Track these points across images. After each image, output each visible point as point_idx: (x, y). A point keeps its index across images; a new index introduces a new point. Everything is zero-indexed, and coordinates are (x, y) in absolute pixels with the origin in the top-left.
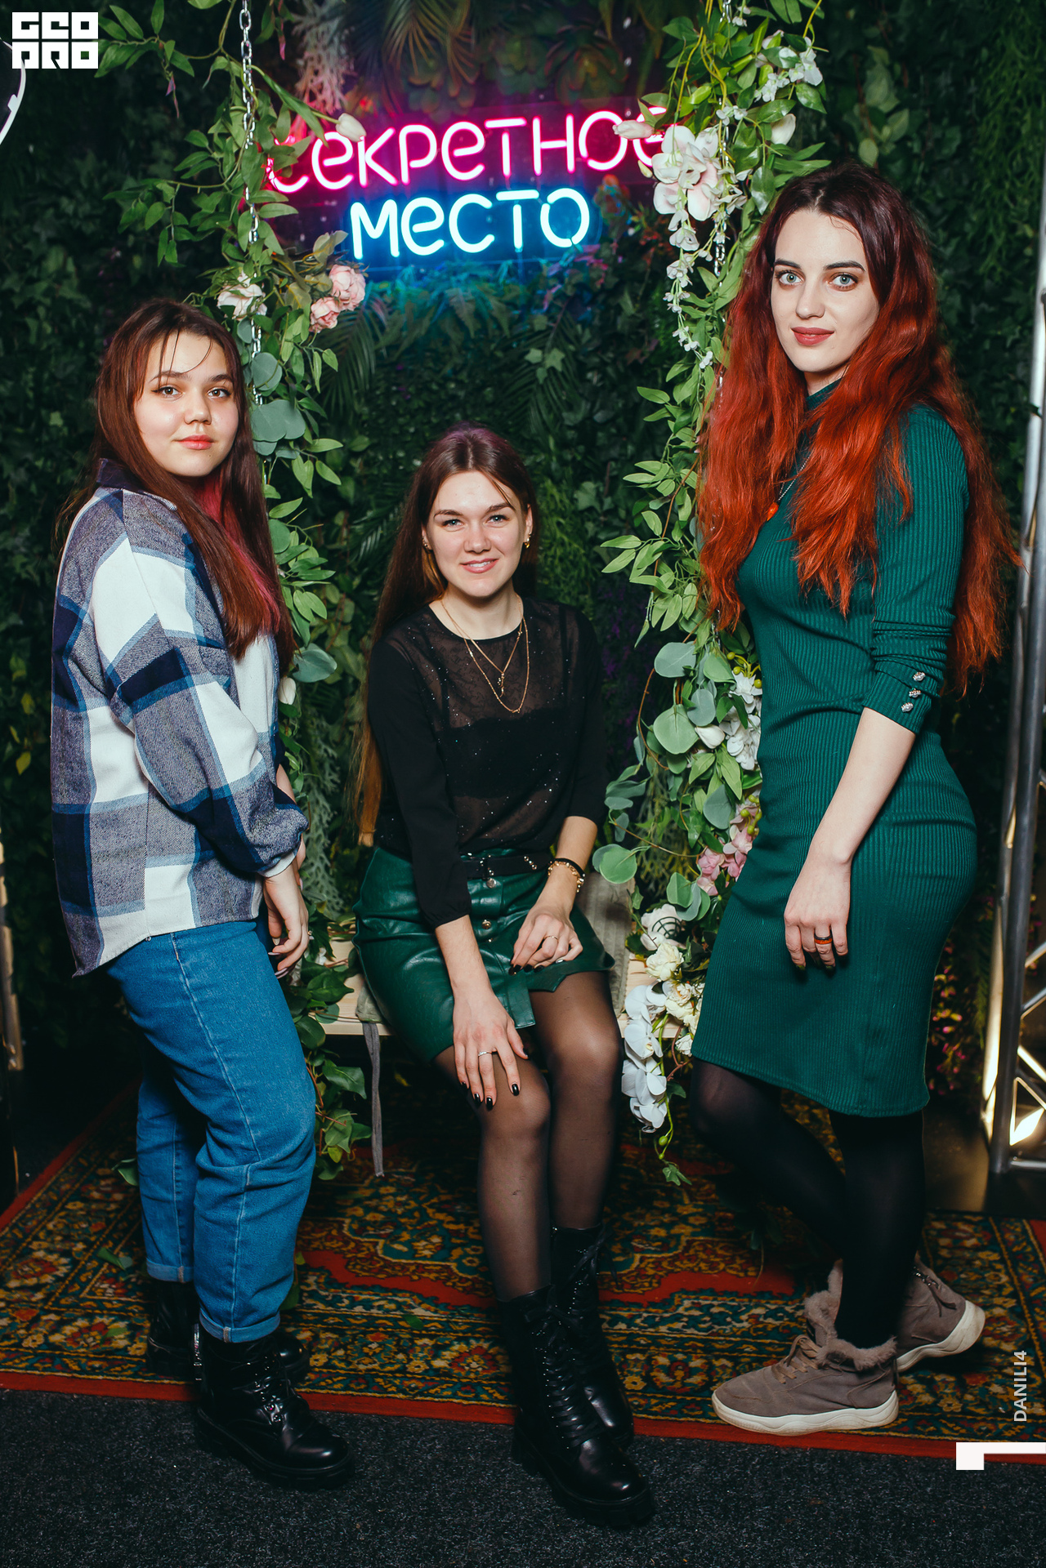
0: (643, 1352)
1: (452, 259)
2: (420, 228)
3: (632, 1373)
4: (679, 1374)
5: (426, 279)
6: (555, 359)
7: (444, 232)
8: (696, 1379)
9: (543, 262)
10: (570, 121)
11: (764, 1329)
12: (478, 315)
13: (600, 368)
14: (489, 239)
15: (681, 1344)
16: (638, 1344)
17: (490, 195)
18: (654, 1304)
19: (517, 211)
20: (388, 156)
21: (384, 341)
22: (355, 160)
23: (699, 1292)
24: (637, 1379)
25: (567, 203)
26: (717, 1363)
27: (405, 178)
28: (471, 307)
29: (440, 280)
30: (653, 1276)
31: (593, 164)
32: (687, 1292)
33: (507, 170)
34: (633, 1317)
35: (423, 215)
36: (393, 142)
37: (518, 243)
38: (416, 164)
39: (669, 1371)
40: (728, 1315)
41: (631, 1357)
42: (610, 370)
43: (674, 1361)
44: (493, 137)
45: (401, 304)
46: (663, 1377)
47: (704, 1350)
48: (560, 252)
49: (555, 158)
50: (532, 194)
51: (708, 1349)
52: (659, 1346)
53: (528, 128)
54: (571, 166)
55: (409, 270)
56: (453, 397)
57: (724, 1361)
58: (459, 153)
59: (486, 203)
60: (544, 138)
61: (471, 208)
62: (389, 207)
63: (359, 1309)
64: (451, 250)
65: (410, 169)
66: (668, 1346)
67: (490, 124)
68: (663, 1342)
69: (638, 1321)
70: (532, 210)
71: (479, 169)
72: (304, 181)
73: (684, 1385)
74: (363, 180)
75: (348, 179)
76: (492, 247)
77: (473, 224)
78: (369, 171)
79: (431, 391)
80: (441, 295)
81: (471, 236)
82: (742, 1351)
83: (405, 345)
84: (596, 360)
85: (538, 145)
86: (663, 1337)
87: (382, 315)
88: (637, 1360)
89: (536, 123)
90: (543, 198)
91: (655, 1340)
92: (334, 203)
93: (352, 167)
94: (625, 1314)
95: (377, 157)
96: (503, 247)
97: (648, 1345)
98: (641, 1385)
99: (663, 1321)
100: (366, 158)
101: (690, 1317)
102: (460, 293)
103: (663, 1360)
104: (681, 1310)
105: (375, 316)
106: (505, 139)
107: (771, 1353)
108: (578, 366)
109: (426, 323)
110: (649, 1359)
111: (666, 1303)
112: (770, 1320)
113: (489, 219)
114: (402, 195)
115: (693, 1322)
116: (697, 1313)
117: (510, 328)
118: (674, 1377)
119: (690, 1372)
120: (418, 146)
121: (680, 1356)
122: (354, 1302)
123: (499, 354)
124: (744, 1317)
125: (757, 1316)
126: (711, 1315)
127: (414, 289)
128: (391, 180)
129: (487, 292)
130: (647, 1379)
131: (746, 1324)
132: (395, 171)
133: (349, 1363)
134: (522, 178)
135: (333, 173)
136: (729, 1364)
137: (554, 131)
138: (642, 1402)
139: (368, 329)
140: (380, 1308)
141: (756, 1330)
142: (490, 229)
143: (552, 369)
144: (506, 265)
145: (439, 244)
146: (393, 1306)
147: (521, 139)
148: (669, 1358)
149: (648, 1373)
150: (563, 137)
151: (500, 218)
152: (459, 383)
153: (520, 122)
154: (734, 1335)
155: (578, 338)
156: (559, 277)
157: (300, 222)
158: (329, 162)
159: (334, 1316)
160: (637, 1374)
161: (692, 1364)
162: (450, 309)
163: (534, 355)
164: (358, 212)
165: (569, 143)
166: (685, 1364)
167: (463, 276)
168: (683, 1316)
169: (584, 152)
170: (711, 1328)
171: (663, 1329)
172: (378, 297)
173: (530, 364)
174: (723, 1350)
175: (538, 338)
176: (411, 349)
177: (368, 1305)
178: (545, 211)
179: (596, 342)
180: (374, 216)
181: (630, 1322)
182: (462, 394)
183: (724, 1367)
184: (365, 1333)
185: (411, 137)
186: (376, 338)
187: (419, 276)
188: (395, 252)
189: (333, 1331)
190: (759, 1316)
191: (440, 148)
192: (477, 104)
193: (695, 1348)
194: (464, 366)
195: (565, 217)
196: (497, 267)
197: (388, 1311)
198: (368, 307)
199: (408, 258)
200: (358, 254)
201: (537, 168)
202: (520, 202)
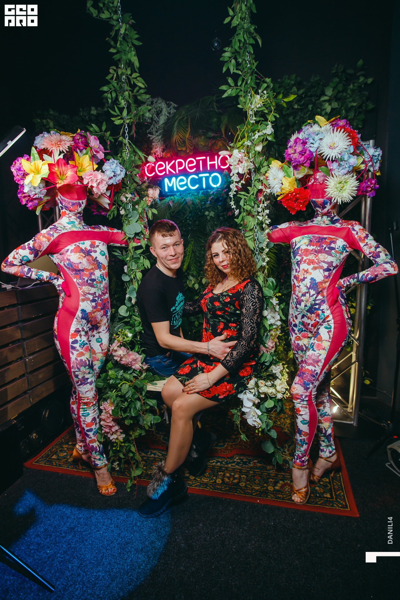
0: (223, 472)
1: (188, 191)
2: (181, 183)
3: (219, 478)
4: (232, 479)
5: (182, 196)
6: (212, 214)
7: (186, 184)
8: (236, 481)
9: (209, 191)
10: (216, 157)
11: (256, 467)
12: (193, 204)
13: (223, 216)
14: (197, 186)
15: (233, 470)
16: (222, 469)
17: (197, 175)
18: (228, 458)
19: (204, 179)
20: (173, 167)
21: (171, 210)
22: (165, 169)
23: (241, 455)
24: (220, 480)
25: (216, 177)
26: (242, 476)
27: (177, 172)
28: (191, 202)
29: (185, 195)
30: (230, 449)
31: (222, 167)
32: (238, 455)
33: (201, 169)
34: (222, 461)
35: (182, 180)
36: (174, 163)
37: (204, 186)
38: (180, 168)
39: (229, 478)
40: (247, 462)
41: (220, 473)
42: (225, 216)
43: (231, 475)
44: (198, 162)
45: (175, 201)
46: (227, 480)
47: (239, 472)
48: (213, 188)
49: (212, 166)
50: (208, 175)
51: (241, 472)
52: (227, 470)
53: (206, 160)
54: (217, 168)
55: (178, 194)
56: (189, 224)
57: (244, 476)
58: (190, 165)
59: (196, 177)
60: (210, 161)
61: (193, 179)
62: (174, 179)
63: (152, 455)
64: (188, 189)
65: (179, 170)
66: (230, 471)
67: (197, 158)
68: (229, 469)
69: (223, 463)
70: (207, 178)
71: (195, 169)
72: (154, 173)
73: (232, 482)
74: (168, 173)
75: (164, 172)
76: (198, 187)
77: (194, 182)
78: (169, 170)
79: (183, 223)
80: (185, 200)
81: (193, 185)
82: (249, 473)
83: (176, 211)
84: (222, 214)
85: (209, 163)
86: (229, 468)
87: (171, 205)
88: (221, 474)
89: (208, 158)
90: (210, 176)
91: (227, 468)
92: (161, 178)
93: (165, 170)
94: (220, 460)
95: (170, 167)
96: (201, 188)
97: (225, 470)
98: (221, 482)
99: (230, 463)
100: (168, 168)
101: (237, 462)
102: (189, 198)
103: (228, 475)
104: (235, 460)
105: (170, 205)
106: (201, 162)
107: (257, 474)
108: (218, 216)
109: (182, 206)
110: (224, 474)
111: (232, 458)
112: (258, 464)
113: (197, 181)
114: (177, 176)
115: (238, 464)
116: (239, 461)
117: (201, 207)
118: (230, 480)
119: (234, 479)
120: (180, 164)
121: (233, 474)
122: (152, 453)
123: (199, 213)
124: (252, 463)
125: (255, 463)
126: (243, 462)
127: (179, 198)
128: (174, 172)
129: (196, 198)
130: (223, 480)
131: (252, 465)
132: (175, 171)
133: (146, 471)
134: (205, 170)
135: (161, 171)
136: (245, 477)
137: (212, 159)
138: (220, 487)
139: (168, 208)
140: (158, 455)
141: (254, 467)
142: (197, 183)
143: (211, 216)
144: (201, 192)
145: (185, 187)
146: (161, 455)
147: (205, 162)
148: (230, 474)
149: (223, 478)
150: (215, 161)
151: (200, 181)
152: (190, 220)
153: (204, 158)
154: (248, 468)
155: (218, 208)
156: (213, 194)
158: (159, 169)
159: (146, 457)
160: (220, 478)
161: (236, 476)
162: (186, 203)
163: (207, 213)
164: (166, 180)
165: (216, 162)
166: (233, 476)
167: (190, 195)
168: (235, 461)
169: (220, 164)
170: (242, 465)
171: (230, 465)
172: (170, 200)
173: (206, 215)
174: (244, 472)
175: (207, 209)
176: (177, 213)
177: (155, 454)
178: (210, 179)
179: (222, 210)
180: (170, 181)
181: (221, 463)
182: (190, 223)
183: (244, 478)
184: (152, 462)
185: (178, 162)
187: (181, 195)
188: (175, 189)
189: (144, 461)
190: (256, 462)
191: (185, 164)
192: (193, 154)
193: (237, 471)
194: (191, 216)
195: (215, 180)
196: (198, 193)
197: (159, 456)
198: (168, 203)
199: (178, 191)
200: (167, 190)
201: (209, 168)
202: (205, 177)
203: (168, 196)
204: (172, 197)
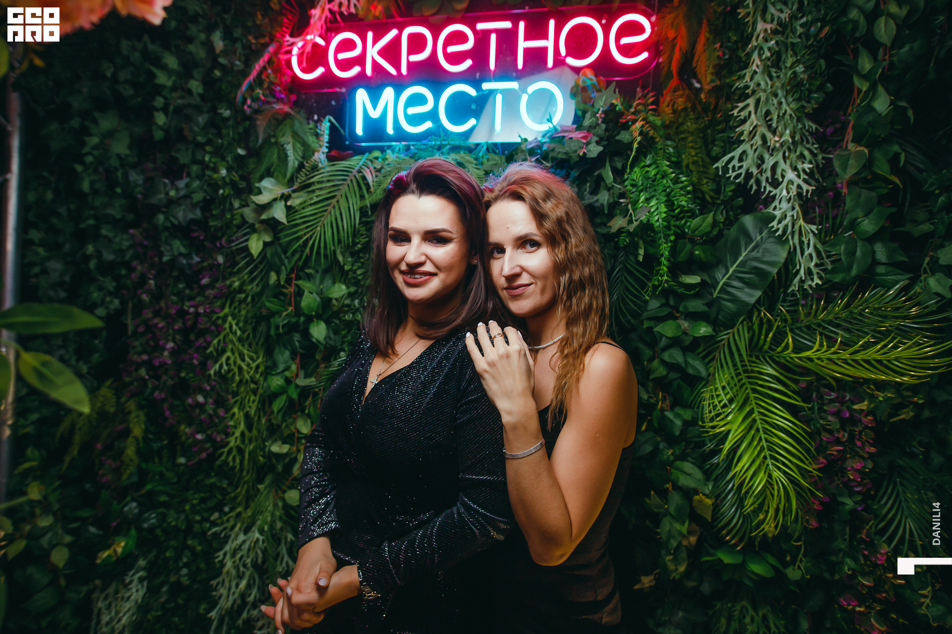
2: (413, 110)
5: (414, 151)
7: (433, 115)
10: (552, 23)
14: (473, 122)
17: (478, 87)
19: (499, 99)
20: (391, 52)
21: (369, 201)
22: (362, 57)
25: (545, 94)
27: (404, 70)
29: (426, 149)
31: (571, 61)
33: (492, 65)
35: (418, 100)
36: (396, 41)
37: (498, 126)
38: (414, 58)
45: (388, 170)
50: (514, 85)
53: (515, 31)
54: (550, 63)
55: (400, 144)
59: (472, 92)
61: (458, 96)
62: (388, 93)
64: (439, 131)
65: (410, 65)
67: (480, 26)
71: (468, 63)
72: (320, 70)
74: (369, 71)
75: (356, 70)
76: (475, 128)
77: (459, 108)
78: (374, 62)
81: (457, 118)
85: (522, 45)
87: (369, 178)
89: (521, 25)
90: (523, 90)
92: (344, 90)
93: (360, 60)
95: (381, 52)
100: (372, 53)
106: (493, 38)
113: (473, 107)
114: (399, 83)
120: (417, 43)
127: (403, 158)
128: (393, 71)
132: (397, 65)
134: (507, 69)
135: (344, 65)
137: (537, 31)
139: (356, 189)
142: (472, 113)
144: (485, 144)
145: (428, 125)
147: (507, 40)
151: (482, 105)
153: (507, 24)
156: (539, 148)
157: (315, 105)
158: (342, 56)
164: (361, 96)
165: (549, 43)
167: (445, 149)
169: (563, 50)
172: (369, 163)
178: (524, 98)
180: (375, 101)
186: (362, 197)
187: (409, 147)
188: (390, 130)
191: (435, 45)
192: (470, 8)
195: (543, 106)
196: (477, 145)
198: (359, 171)
199: (401, 135)
200: (359, 131)
201: (520, 65)
202: (503, 92)
203: (362, 151)
204: (377, 154)
